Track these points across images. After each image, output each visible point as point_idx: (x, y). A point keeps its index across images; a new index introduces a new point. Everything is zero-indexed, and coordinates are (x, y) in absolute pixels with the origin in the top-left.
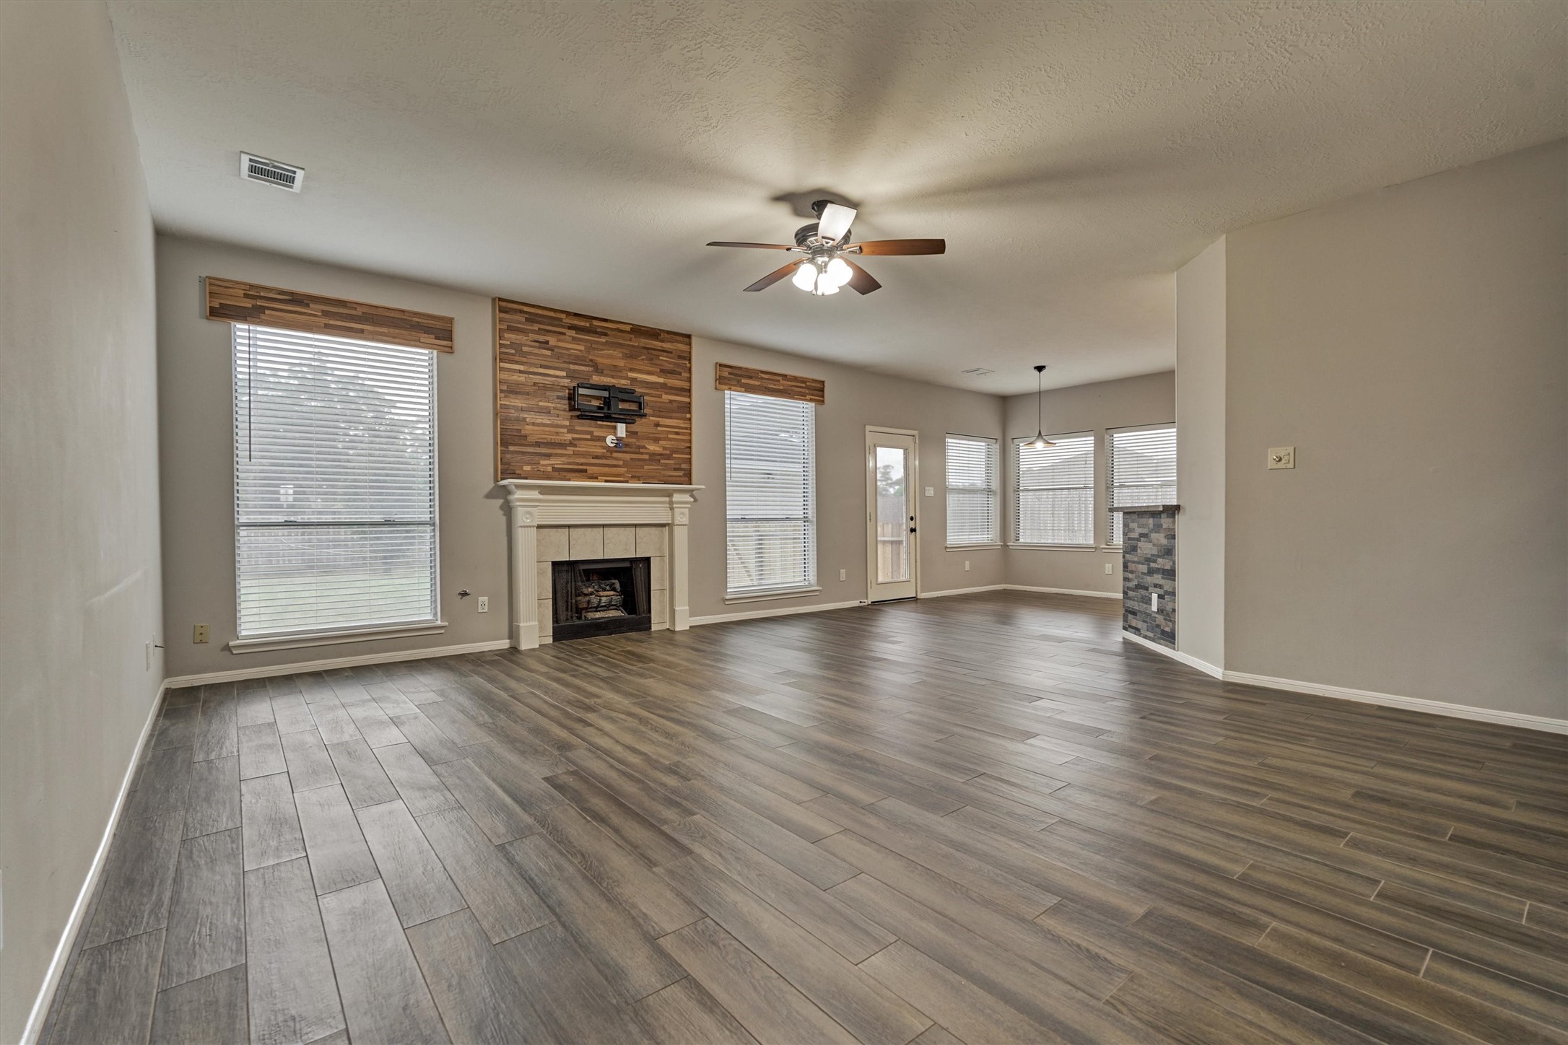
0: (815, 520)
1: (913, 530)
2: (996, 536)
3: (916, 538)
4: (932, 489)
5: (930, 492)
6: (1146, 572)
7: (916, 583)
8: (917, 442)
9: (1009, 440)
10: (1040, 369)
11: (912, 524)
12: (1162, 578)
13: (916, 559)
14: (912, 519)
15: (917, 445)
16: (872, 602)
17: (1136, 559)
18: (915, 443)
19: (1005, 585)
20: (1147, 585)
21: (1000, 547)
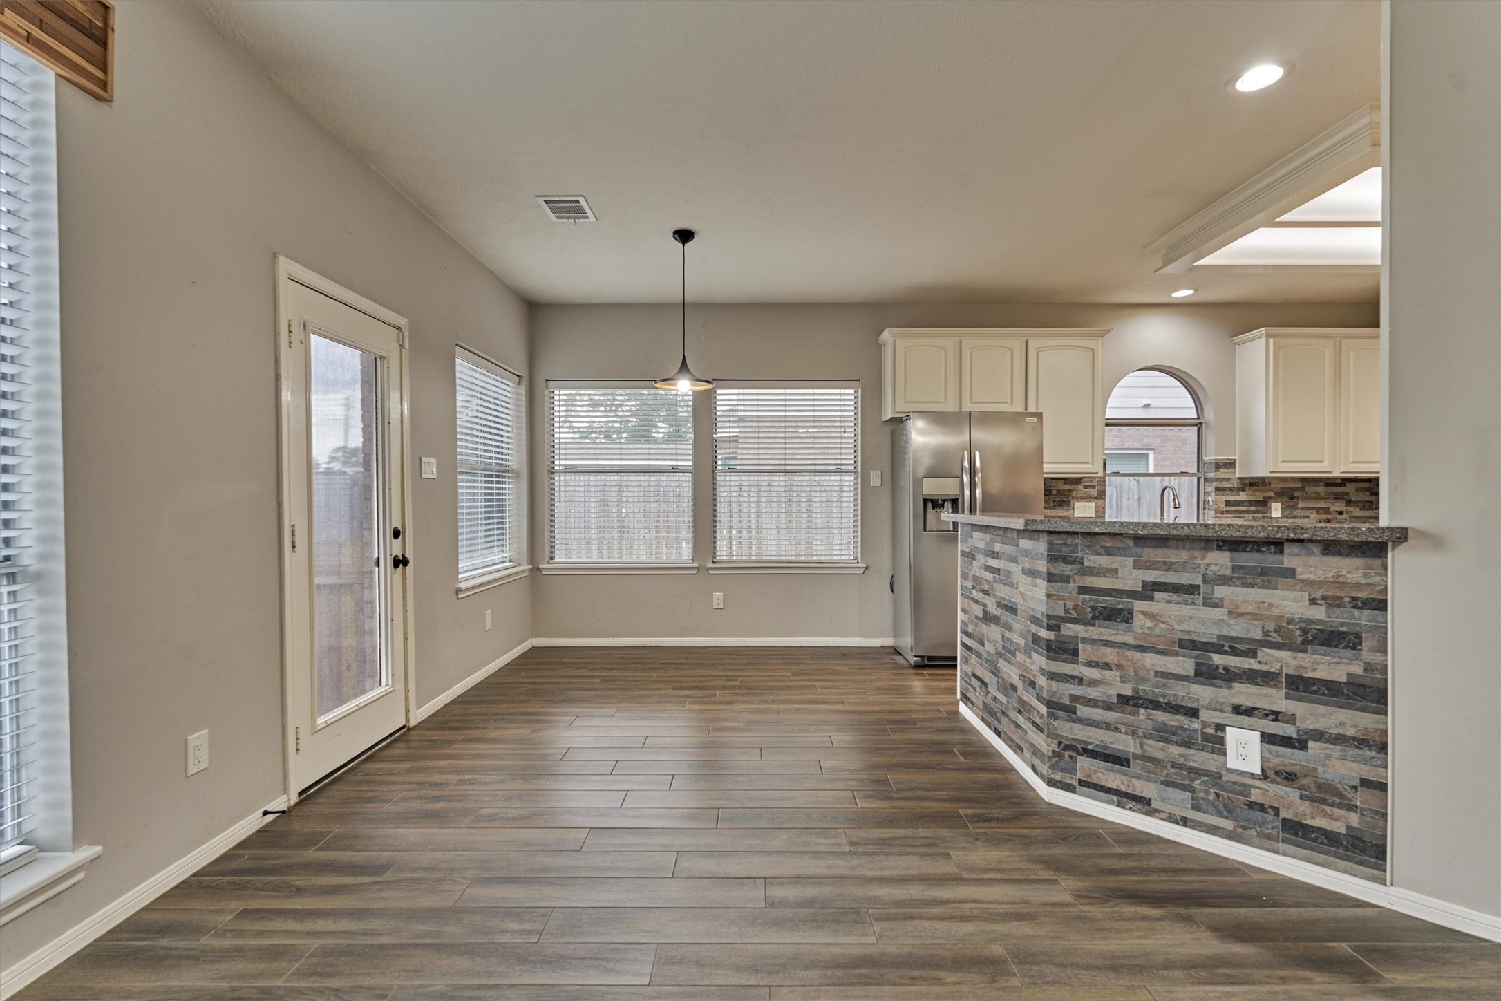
0: (61, 568)
1: (400, 562)
2: (519, 554)
3: (404, 579)
4: (433, 461)
5: (431, 468)
6: (1192, 673)
7: (407, 691)
8: (407, 345)
9: (540, 381)
10: (684, 236)
11: (396, 548)
12: (1287, 697)
13: (405, 633)
14: (396, 534)
15: (406, 354)
16: (300, 794)
17: (1129, 639)
18: (402, 346)
19: (534, 640)
20: (1194, 705)
21: (527, 574)
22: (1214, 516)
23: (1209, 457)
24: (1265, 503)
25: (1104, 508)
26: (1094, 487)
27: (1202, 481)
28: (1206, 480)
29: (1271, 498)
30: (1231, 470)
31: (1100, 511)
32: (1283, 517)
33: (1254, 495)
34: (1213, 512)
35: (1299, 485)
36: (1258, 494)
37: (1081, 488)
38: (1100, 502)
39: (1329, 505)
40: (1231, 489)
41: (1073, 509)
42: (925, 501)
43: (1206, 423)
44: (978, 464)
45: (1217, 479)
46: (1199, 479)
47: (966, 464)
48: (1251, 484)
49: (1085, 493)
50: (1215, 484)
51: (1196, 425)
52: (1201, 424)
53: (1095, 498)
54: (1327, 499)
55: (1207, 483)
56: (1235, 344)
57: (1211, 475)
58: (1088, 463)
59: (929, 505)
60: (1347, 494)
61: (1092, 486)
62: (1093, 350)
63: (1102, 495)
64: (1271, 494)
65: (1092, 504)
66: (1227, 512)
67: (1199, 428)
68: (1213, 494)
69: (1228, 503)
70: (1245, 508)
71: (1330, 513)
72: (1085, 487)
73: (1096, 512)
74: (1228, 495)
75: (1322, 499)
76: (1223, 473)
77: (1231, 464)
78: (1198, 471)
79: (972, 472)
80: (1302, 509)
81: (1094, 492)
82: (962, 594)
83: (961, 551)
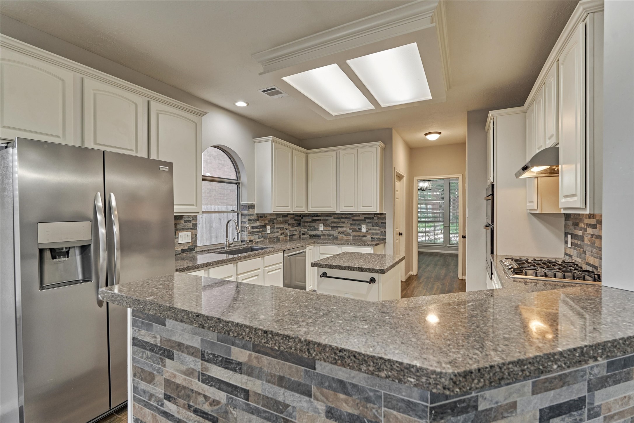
22: (247, 235)
23: (244, 202)
24: (264, 227)
25: (196, 235)
26: (190, 221)
27: (240, 215)
28: (242, 215)
29: (267, 224)
30: (254, 210)
31: (194, 238)
32: (271, 233)
33: (262, 222)
34: (247, 233)
35: (275, 217)
36: (263, 222)
37: (182, 222)
38: (194, 231)
39: (284, 226)
40: (254, 220)
41: (178, 238)
42: (41, 251)
43: (242, 183)
44: (114, 203)
45: (249, 215)
46: (238, 214)
47: (100, 204)
48: (261, 217)
49: (185, 226)
50: (248, 217)
51: (236, 184)
52: (239, 183)
53: (192, 229)
54: (283, 223)
55: (243, 217)
56: (254, 142)
57: (246, 212)
58: (194, 205)
59: (48, 255)
60: (288, 220)
61: (189, 220)
62: (196, 123)
63: (195, 226)
64: (267, 222)
65: (189, 233)
66: (253, 232)
67: (238, 185)
68: (247, 223)
69: (253, 228)
70: (258, 230)
71: (283, 230)
72: (185, 221)
73: (192, 238)
74: (253, 223)
75: (281, 223)
76: (251, 211)
77: (253, 207)
78: (238, 210)
79: (107, 210)
80: (277, 228)
81: (190, 225)
82: (135, 399)
83: (134, 339)
